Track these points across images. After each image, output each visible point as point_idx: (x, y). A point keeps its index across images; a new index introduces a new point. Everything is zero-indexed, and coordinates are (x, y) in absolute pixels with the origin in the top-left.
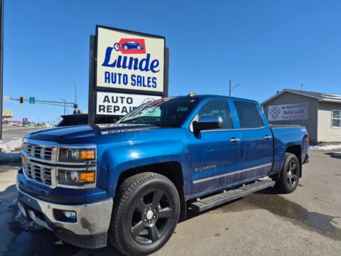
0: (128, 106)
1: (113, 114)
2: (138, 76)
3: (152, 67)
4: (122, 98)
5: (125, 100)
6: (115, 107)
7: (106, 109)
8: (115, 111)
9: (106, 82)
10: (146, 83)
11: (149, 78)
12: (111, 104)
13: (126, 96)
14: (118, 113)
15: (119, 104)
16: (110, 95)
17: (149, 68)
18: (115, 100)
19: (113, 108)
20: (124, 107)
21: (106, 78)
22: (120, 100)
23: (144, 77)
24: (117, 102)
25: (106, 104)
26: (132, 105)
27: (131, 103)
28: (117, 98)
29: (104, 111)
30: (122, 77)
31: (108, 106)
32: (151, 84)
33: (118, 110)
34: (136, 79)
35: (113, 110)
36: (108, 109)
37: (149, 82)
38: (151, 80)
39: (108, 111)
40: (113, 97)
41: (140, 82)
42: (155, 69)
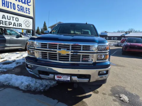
0: (16, 23)
1: (8, 26)
2: (21, 6)
3: (28, 2)
4: (13, 17)
5: (14, 19)
6: (9, 22)
7: (4, 23)
8: (9, 25)
9: (3, 6)
10: (25, 11)
11: (26, 8)
12: (7, 20)
13: (15, 16)
14: (11, 26)
15: (11, 21)
16: (6, 14)
17: (26, 3)
18: (9, 18)
19: (8, 23)
20: (14, 23)
21: (3, 4)
22: (12, 18)
23: (24, 7)
24: (10, 19)
25: (4, 20)
26: (19, 22)
27: (18, 21)
28: (10, 17)
29: (3, 24)
30: (12, 4)
31: (5, 22)
32: (27, 12)
33: (11, 24)
34: (20, 7)
35: (8, 24)
36: (5, 23)
37: (26, 10)
38: (27, 9)
39: (5, 25)
40: (7, 16)
41: (22, 9)
42: (29, 4)
